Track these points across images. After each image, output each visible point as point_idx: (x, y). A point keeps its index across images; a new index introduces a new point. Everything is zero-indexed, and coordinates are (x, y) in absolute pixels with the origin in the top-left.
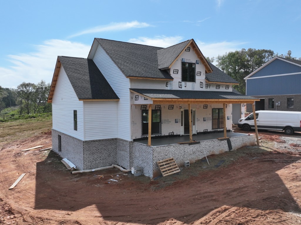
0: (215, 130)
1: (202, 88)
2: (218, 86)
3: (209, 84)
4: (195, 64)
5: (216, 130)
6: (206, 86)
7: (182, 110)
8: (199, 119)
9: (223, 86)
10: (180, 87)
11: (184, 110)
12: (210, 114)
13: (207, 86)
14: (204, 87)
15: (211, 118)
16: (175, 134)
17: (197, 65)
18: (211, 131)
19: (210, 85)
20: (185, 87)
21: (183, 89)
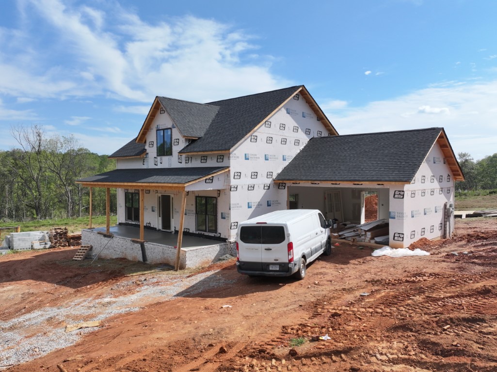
0: (200, 232)
1: (181, 163)
2: (204, 158)
3: (190, 156)
4: (171, 129)
5: (203, 233)
6: (186, 160)
7: (160, 195)
8: (177, 210)
9: (212, 157)
10: (155, 165)
11: (162, 195)
12: (192, 205)
13: (188, 159)
14: (184, 162)
15: (194, 212)
16: (152, 226)
17: (174, 130)
18: (194, 232)
19: (191, 158)
20: (161, 163)
21: (159, 166)
